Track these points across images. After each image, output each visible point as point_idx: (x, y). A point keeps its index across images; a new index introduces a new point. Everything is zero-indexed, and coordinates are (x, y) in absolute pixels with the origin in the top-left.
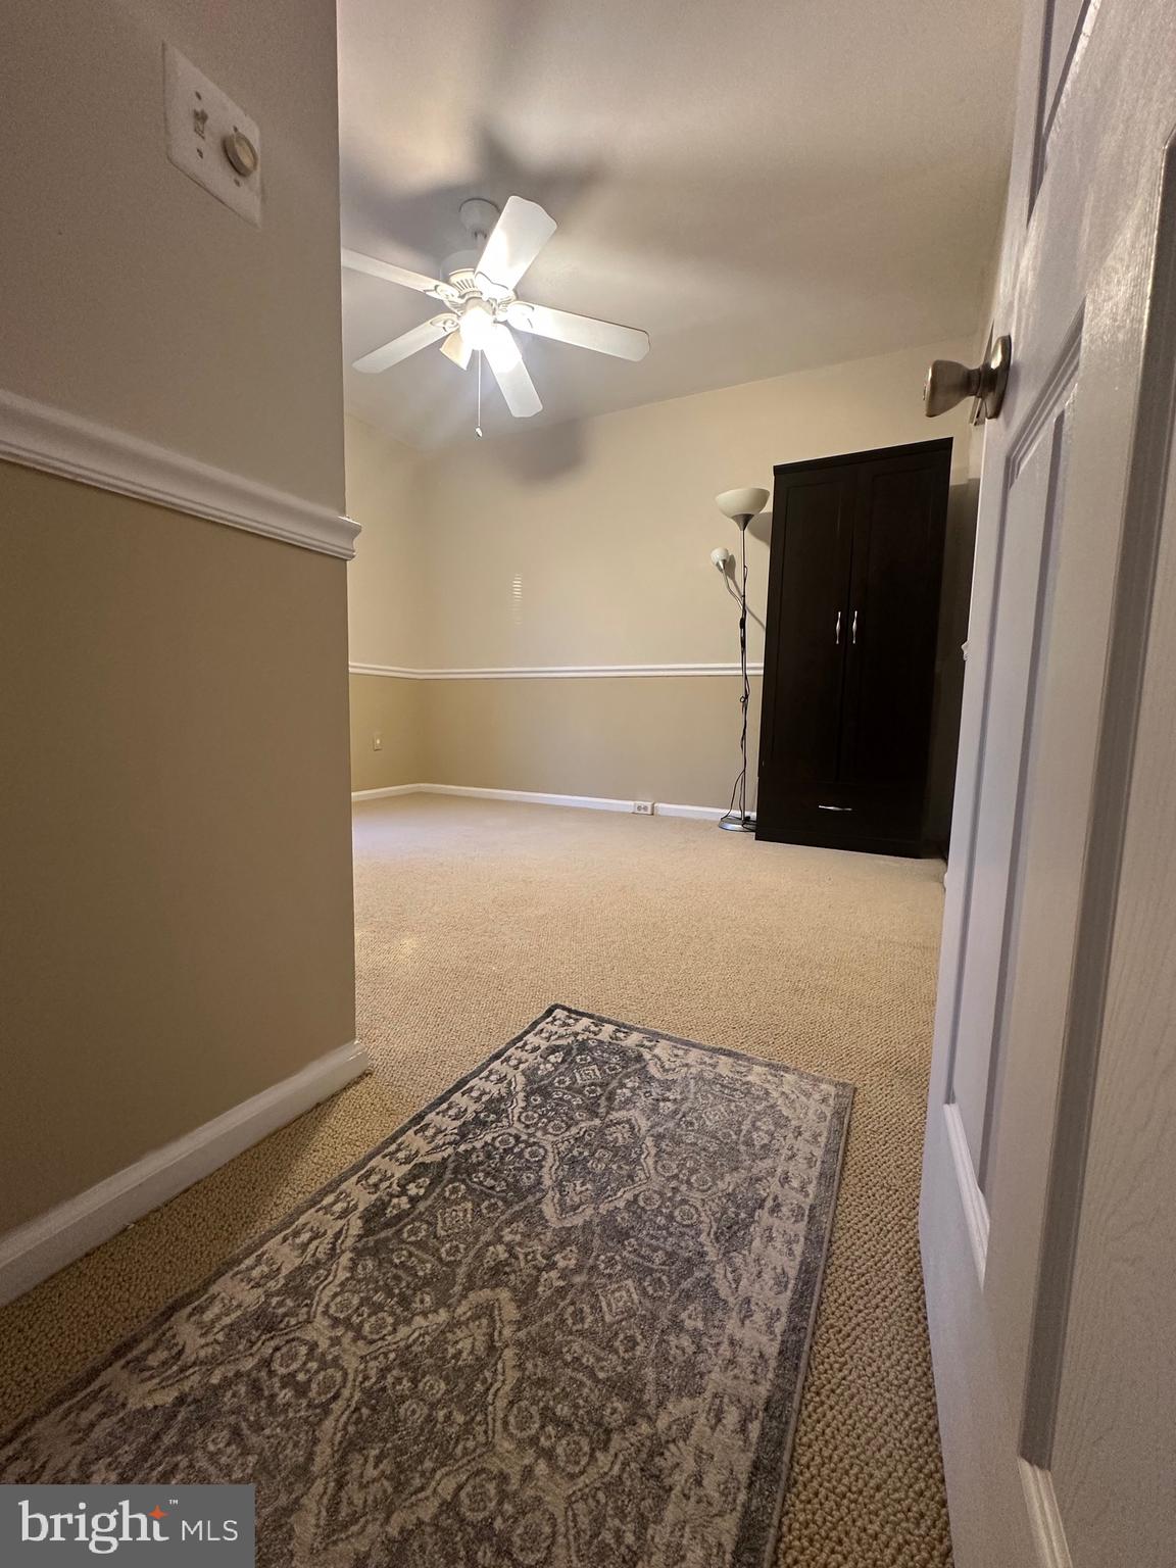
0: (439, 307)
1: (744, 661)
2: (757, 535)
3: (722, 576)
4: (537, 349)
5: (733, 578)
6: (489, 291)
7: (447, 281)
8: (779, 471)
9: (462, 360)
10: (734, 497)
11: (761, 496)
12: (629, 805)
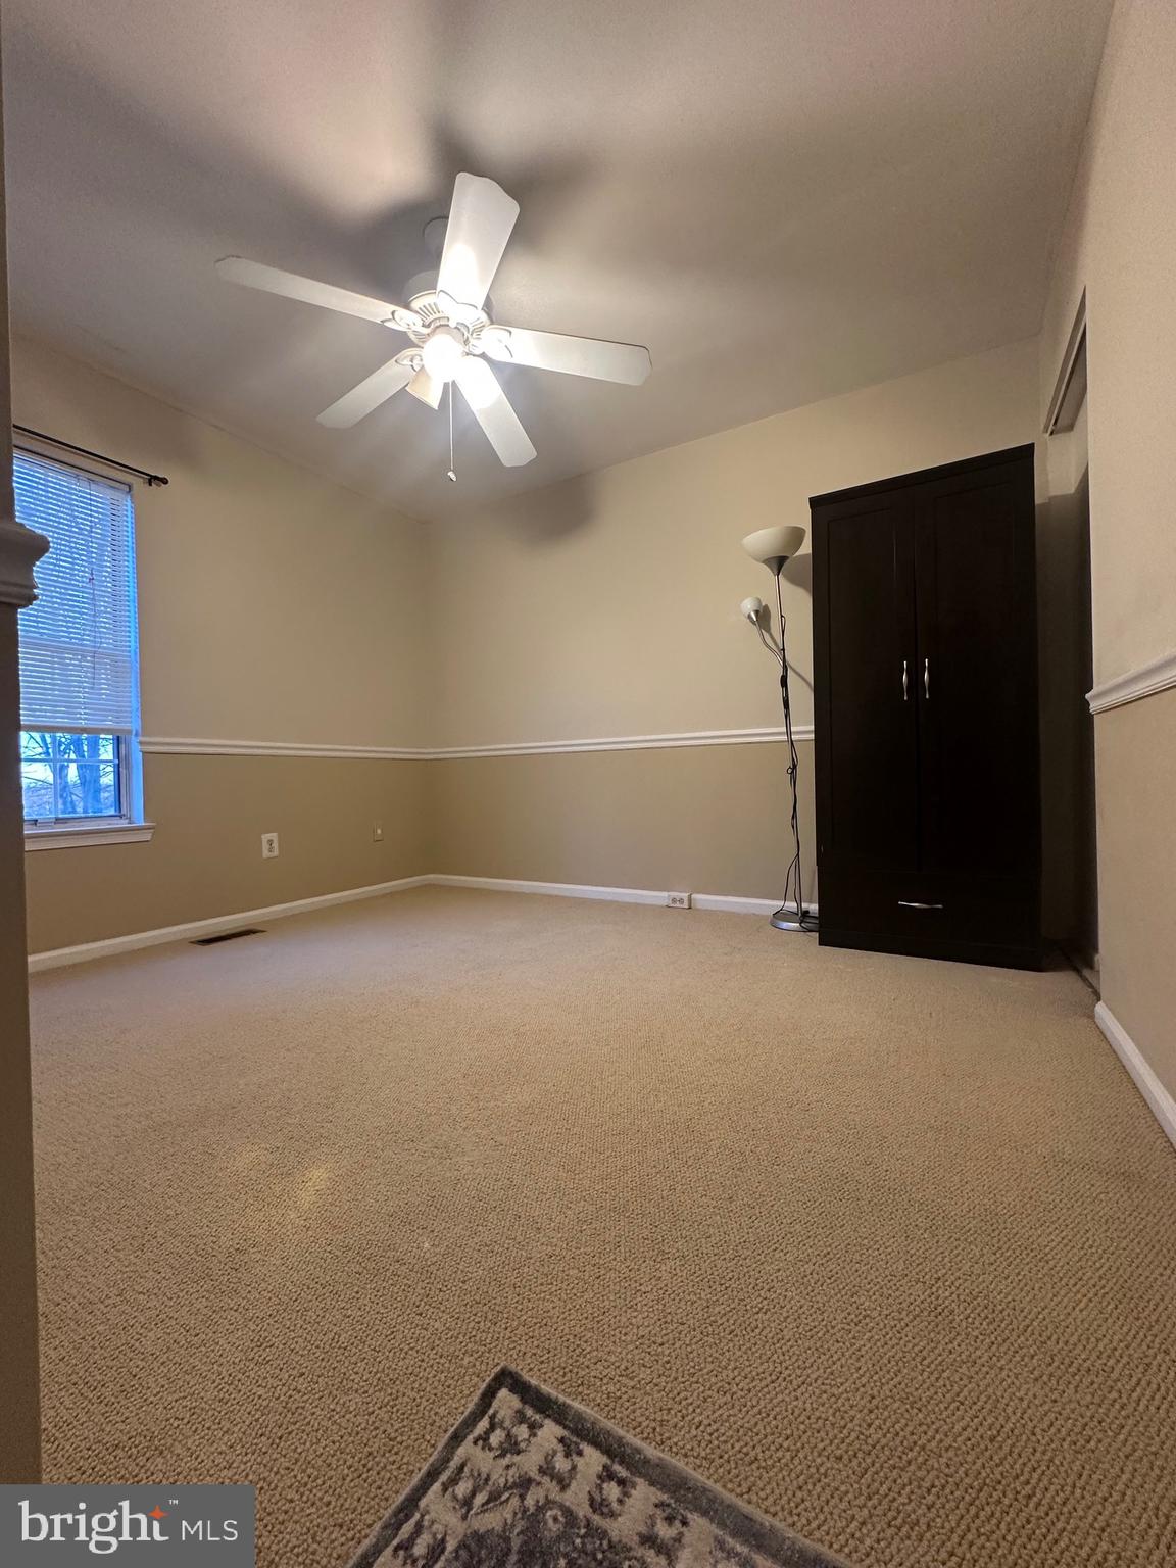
0: (402, 341)
1: (788, 725)
2: (795, 580)
3: (755, 629)
4: (519, 381)
5: (768, 630)
6: (457, 314)
7: (407, 307)
8: (816, 503)
9: (433, 399)
10: (763, 538)
11: (796, 535)
12: (660, 897)
